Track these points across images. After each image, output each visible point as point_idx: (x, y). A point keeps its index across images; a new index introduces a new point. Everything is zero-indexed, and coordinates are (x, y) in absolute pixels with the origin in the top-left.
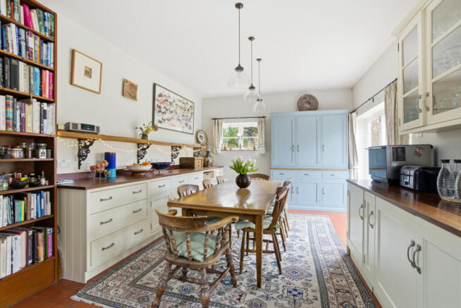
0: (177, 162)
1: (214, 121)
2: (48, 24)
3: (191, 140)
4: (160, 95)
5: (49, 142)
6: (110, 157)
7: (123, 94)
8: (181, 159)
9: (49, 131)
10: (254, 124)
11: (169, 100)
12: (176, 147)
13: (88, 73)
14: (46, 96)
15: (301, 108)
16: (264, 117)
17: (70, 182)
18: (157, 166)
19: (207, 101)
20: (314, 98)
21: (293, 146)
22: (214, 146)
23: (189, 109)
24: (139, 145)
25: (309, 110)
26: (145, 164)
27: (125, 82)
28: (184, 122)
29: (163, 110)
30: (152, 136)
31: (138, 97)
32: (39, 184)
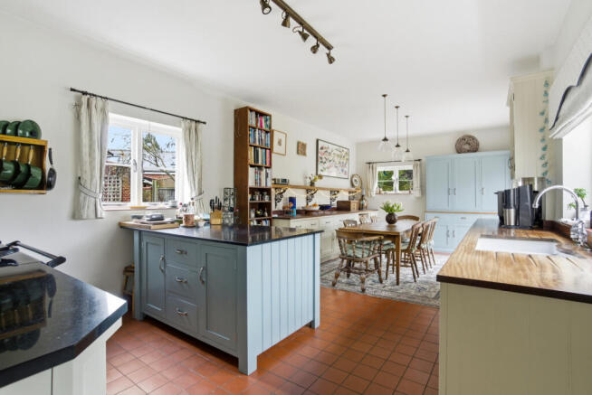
0: (335, 204)
1: (368, 165)
2: (268, 123)
3: (347, 184)
4: (322, 148)
5: (268, 191)
6: (292, 200)
7: (298, 153)
8: (338, 202)
9: (269, 185)
10: (409, 167)
11: (329, 151)
12: (334, 192)
13: (280, 143)
14: (268, 165)
15: (459, 151)
16: (419, 160)
17: (276, 216)
18: (323, 208)
19: (361, 145)
20: (473, 138)
21: (449, 189)
22: (368, 189)
23: (344, 155)
24: (308, 191)
25: (469, 151)
26: (315, 205)
27: (298, 143)
28: (340, 169)
29: (324, 160)
30: (318, 183)
31: (307, 154)
32: (263, 216)
